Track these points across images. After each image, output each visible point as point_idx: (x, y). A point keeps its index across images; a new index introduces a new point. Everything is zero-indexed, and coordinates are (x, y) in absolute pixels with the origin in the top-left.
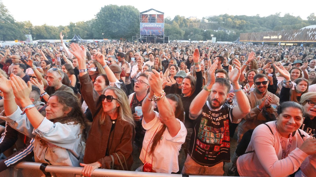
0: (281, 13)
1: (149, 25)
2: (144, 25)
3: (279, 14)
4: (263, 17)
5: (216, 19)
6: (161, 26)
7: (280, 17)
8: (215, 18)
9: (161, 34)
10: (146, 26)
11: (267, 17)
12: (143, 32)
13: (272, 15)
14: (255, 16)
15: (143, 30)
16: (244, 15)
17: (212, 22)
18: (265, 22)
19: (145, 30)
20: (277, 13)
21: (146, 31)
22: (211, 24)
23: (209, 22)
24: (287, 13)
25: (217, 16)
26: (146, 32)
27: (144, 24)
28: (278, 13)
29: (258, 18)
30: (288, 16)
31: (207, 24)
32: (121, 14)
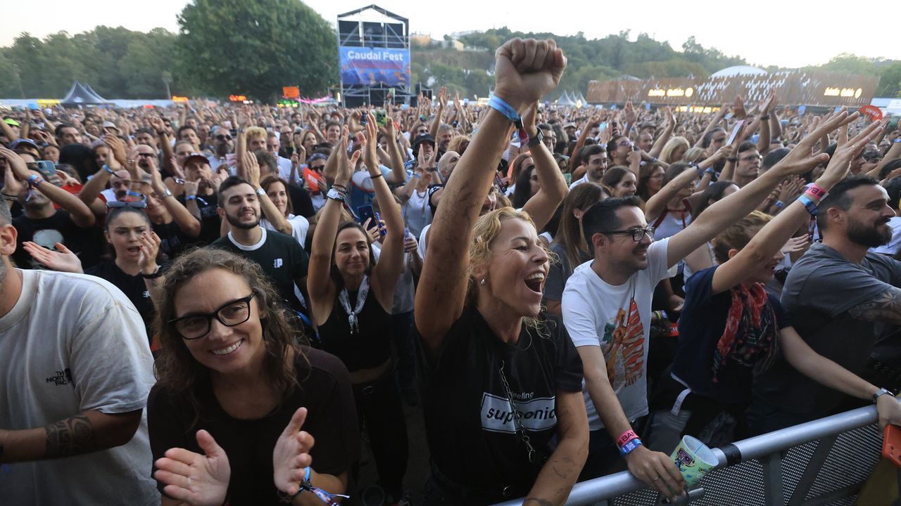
0: (629, 30)
1: (368, 54)
2: (351, 55)
3: (626, 34)
4: (593, 39)
5: (481, 39)
6: (401, 59)
7: (628, 42)
8: (478, 38)
9: (401, 81)
10: (358, 56)
11: (602, 40)
12: (351, 76)
13: (611, 36)
14: (574, 35)
15: (349, 70)
16: (548, 32)
17: (473, 48)
18: (598, 52)
19: (356, 69)
20: (622, 31)
21: (359, 72)
22: (470, 53)
23: (465, 50)
24: (643, 33)
25: (481, 32)
26: (357, 76)
27: (351, 50)
28: (625, 31)
29: (580, 39)
30: (644, 39)
31: (459, 53)
32: (274, 16)
